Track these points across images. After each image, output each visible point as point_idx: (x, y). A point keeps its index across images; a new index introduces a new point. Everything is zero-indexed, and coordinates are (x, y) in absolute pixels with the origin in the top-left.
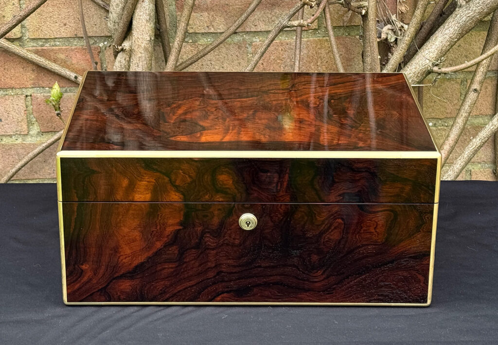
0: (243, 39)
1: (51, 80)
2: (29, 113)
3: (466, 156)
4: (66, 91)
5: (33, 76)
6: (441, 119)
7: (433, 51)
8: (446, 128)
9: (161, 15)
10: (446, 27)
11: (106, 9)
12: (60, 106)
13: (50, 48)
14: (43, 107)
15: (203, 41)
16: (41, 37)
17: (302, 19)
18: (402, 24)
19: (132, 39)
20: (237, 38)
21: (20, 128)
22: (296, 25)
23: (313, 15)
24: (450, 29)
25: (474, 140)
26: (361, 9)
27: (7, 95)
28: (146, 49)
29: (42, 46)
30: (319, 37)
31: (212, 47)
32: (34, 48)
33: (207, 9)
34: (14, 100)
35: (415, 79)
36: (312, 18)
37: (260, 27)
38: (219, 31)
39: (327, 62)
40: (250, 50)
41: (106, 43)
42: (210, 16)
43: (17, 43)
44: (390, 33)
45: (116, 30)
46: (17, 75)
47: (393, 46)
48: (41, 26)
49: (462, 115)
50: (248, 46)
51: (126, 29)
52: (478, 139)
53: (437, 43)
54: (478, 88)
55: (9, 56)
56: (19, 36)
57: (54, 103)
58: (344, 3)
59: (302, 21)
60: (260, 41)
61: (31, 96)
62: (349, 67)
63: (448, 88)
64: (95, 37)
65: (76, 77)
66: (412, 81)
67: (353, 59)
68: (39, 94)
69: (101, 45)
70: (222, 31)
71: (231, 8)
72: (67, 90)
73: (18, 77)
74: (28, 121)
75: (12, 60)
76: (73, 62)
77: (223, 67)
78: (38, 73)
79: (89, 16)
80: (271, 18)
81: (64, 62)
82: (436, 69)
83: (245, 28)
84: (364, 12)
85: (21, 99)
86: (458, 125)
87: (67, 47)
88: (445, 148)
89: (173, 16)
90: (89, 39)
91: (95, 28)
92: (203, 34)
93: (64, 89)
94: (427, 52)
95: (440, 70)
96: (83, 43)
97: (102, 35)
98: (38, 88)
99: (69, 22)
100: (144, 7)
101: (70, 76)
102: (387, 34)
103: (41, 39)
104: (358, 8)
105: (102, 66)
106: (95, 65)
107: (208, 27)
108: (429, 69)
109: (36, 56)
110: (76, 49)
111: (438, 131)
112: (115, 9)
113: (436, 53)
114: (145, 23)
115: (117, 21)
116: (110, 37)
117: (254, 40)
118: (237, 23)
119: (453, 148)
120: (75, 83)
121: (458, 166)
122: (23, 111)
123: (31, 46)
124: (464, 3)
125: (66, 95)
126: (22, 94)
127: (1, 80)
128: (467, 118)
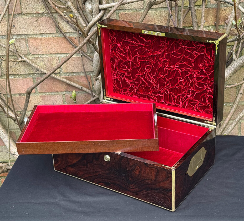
1: (72, 89)
2: (64, 101)
3: (236, 120)
4: (78, 93)
5: (65, 87)
6: (228, 103)
8: (230, 106)
11: (92, 61)
12: (76, 99)
13: (71, 76)
14: (69, 99)
16: (67, 72)
24: (230, 70)
25: (240, 114)
27: (55, 94)
29: (68, 75)
32: (65, 76)
34: (58, 96)
41: (93, 74)
43: (58, 75)
45: (95, 70)
46: (59, 87)
48: (67, 68)
49: (235, 103)
52: (242, 114)
54: (242, 93)
55: (55, 79)
56: (59, 72)
57: (73, 98)
61: (65, 95)
64: (89, 72)
65: (82, 88)
68: (68, 94)
69: (91, 75)
73: (59, 88)
75: (57, 81)
76: (81, 82)
78: (67, 86)
79: (86, 64)
81: (77, 82)
85: (61, 96)
86: (234, 107)
87: (78, 76)
90: (86, 73)
91: (89, 68)
93: (78, 92)
95: (226, 87)
96: (84, 74)
97: (92, 71)
98: (67, 92)
99: (78, 66)
101: (80, 87)
103: (67, 73)
105: (92, 83)
106: (89, 83)
109: (66, 80)
110: (82, 76)
111: (227, 107)
112: (95, 62)
115: (96, 67)
116: (93, 72)
119: (231, 116)
120: (81, 90)
121: (233, 125)
122: (62, 101)
123: (64, 75)
124: (236, 59)
125: (78, 94)
126: (61, 94)
127: (53, 89)
128: (238, 105)
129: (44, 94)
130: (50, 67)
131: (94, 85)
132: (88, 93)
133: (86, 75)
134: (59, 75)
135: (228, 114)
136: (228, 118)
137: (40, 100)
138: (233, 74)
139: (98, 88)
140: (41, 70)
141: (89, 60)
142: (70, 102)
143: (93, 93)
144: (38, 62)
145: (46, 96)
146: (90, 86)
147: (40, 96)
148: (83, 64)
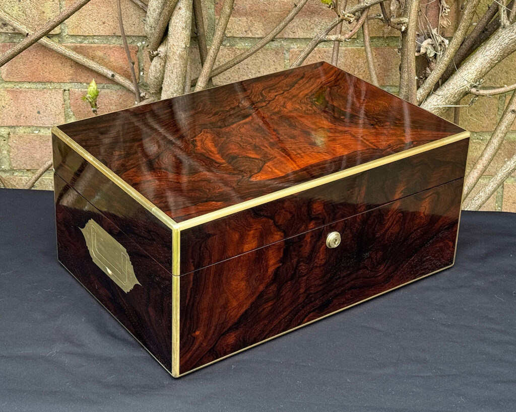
0: (280, 45)
1: (89, 76)
2: (67, 107)
3: (499, 178)
4: (103, 88)
5: (71, 72)
6: (476, 133)
7: (472, 72)
8: (480, 141)
9: (199, 18)
10: (487, 49)
11: (144, 10)
12: (97, 103)
13: (88, 45)
14: (80, 102)
15: (241, 45)
16: (80, 34)
17: (340, 33)
18: (442, 38)
19: (168, 46)
20: (274, 44)
21: (57, 121)
22: (333, 40)
23: (351, 31)
24: (491, 50)
25: (509, 163)
26: (401, 25)
27: (45, 88)
28: (181, 57)
29: (81, 42)
30: (358, 46)
31: (248, 54)
32: (73, 44)
33: (246, 14)
34: (52, 94)
35: (452, 100)
36: (350, 33)
37: (299, 34)
38: (257, 36)
39: (364, 71)
40: (287, 56)
41: (144, 43)
42: (249, 22)
43: (56, 39)
44: (430, 48)
45: (152, 34)
46: (55, 69)
47: (432, 61)
48: (80, 24)
49: (498, 136)
50: (285, 52)
51: (162, 35)
52: (513, 162)
53: (477, 64)
55: (47, 51)
56: (58, 32)
57: (90, 100)
58: (383, 18)
59: (339, 36)
60: (298, 48)
61: (69, 90)
62: (386, 77)
63: (486, 102)
64: (133, 36)
65: (113, 76)
66: (449, 101)
67: (391, 69)
68: (76, 89)
69: (139, 44)
70: (260, 36)
71: (270, 14)
72: (104, 86)
73: (56, 72)
74: (65, 114)
75: (51, 55)
76: (111, 60)
77: (259, 72)
78: (76, 69)
79: (127, 16)
80: (310, 26)
81: (103, 60)
82: (474, 90)
83: (283, 35)
84: (403, 28)
85: (59, 93)
86: (493, 145)
87: (105, 45)
88: (478, 167)
89: (211, 19)
90: (127, 38)
91: (133, 28)
92: (241, 38)
93: (101, 86)
94: (465, 72)
95: (478, 92)
96: (121, 41)
97: (141, 35)
98: (76, 84)
99: (108, 20)
100: (181, 15)
101: (107, 74)
102: (427, 49)
103: (80, 36)
104: (398, 24)
105: (139, 65)
106: (132, 65)
107: (246, 31)
108: (467, 90)
109: (74, 53)
110: (114, 47)
111: (473, 144)
112: (152, 13)
113: (475, 74)
114: (181, 30)
115: (154, 25)
116: (145, 37)
117: (292, 46)
118: (275, 31)
119: (486, 167)
120: (112, 81)
121: (490, 188)
122: (60, 105)
123: (70, 42)
124: (508, 23)
125: (103, 91)
126: (60, 88)
127: (40, 74)
128: (503, 139)
129: (17, 87)
130: (37, 18)
131: (143, 69)
132: (129, 90)
133: (126, 43)
134: (57, 41)
135: (478, 161)
136: (476, 171)
137: (5, 100)
138: (499, 62)
139: (156, 78)
140: (15, 25)
141: (136, 8)
142: (81, 110)
143: (141, 91)
144: (8, 3)
145: (21, 92)
146: (134, 73)
147: (6, 89)
148: (121, 15)
